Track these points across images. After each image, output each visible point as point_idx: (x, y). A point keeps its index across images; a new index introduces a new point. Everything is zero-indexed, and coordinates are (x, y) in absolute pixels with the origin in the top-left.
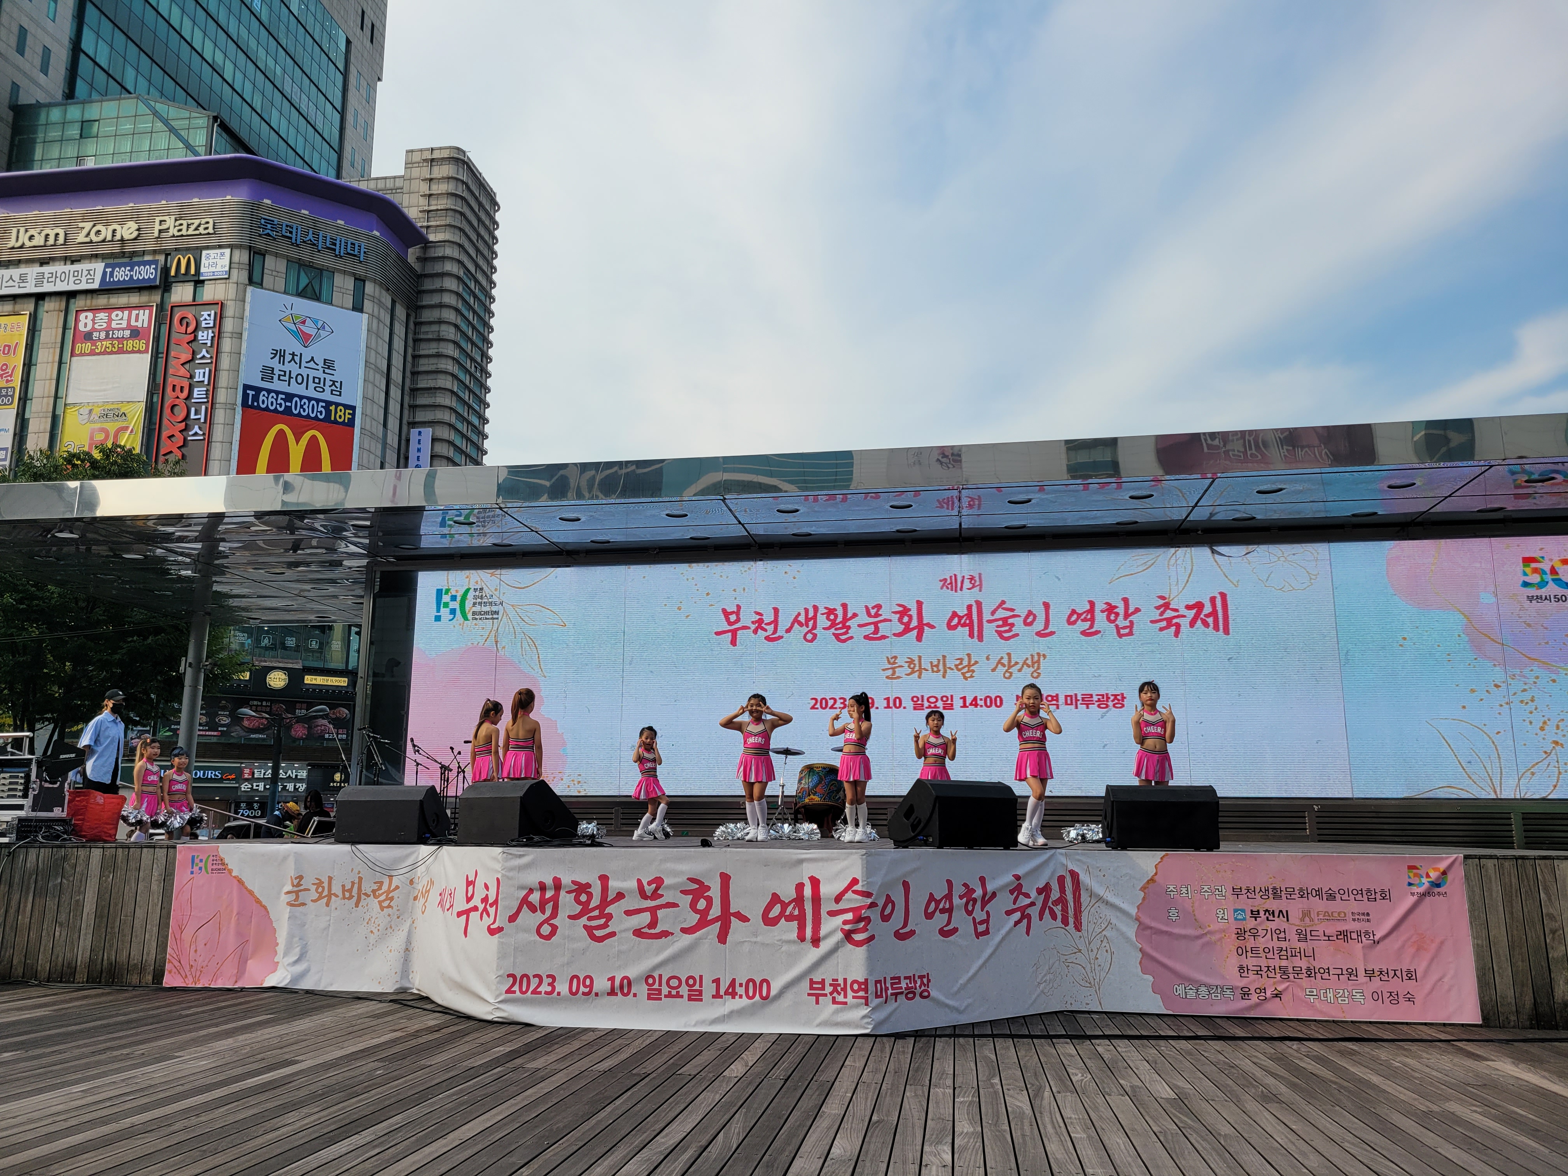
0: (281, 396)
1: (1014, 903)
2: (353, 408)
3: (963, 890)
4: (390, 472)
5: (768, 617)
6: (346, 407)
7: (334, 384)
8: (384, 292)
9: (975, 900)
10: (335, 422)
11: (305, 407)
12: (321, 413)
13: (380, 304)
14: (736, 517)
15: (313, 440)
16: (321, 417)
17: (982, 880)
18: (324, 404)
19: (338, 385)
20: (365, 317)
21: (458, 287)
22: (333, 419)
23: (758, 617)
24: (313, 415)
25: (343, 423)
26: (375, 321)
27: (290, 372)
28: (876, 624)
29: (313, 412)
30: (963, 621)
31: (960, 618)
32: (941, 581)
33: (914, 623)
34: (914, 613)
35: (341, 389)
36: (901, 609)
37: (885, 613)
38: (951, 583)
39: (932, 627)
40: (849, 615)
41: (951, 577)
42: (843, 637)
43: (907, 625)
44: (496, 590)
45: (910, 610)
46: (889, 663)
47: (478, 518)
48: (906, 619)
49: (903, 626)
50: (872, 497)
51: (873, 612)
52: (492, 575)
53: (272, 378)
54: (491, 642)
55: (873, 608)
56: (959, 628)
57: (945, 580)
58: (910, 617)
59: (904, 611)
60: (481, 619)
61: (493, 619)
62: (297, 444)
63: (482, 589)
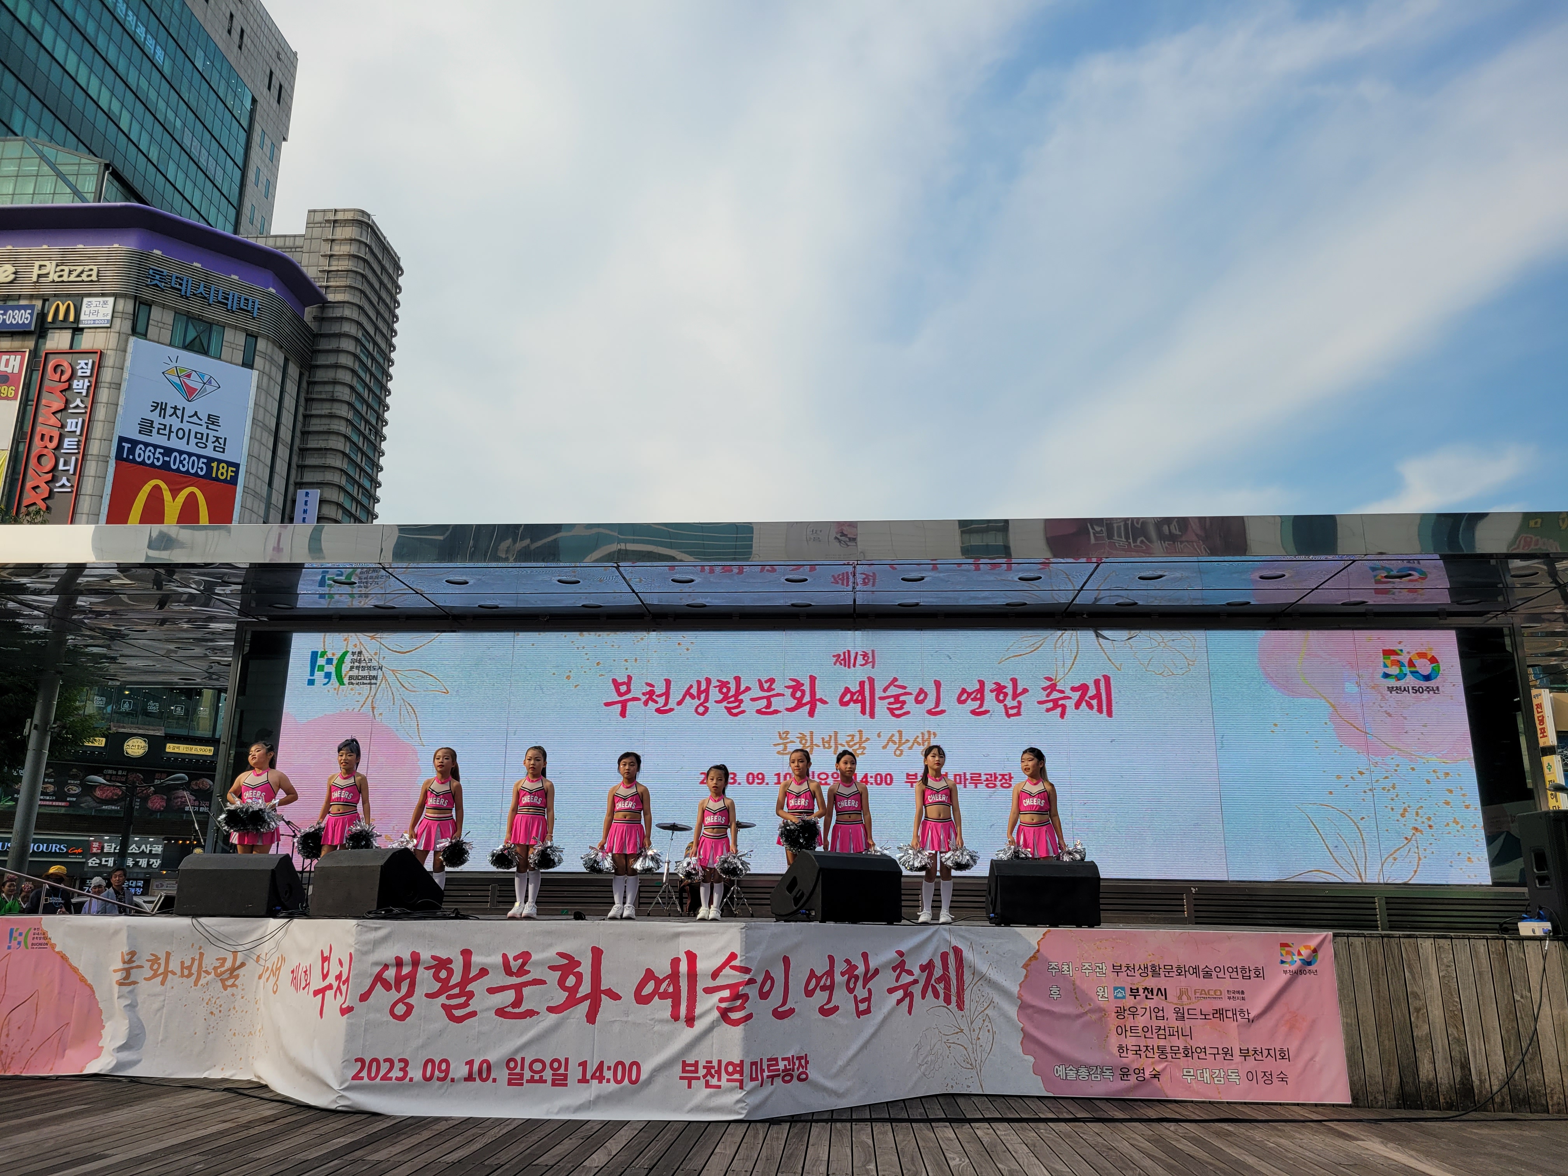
0: (159, 450)
1: (897, 981)
2: (237, 466)
3: (844, 967)
4: (274, 527)
5: (660, 689)
6: (229, 464)
7: (217, 440)
8: (277, 350)
9: (857, 978)
10: (217, 479)
11: (185, 462)
12: (202, 469)
13: (272, 361)
14: (629, 586)
15: (192, 496)
16: (202, 474)
17: (865, 956)
18: (205, 461)
19: (222, 441)
20: (255, 373)
22: (214, 475)
23: (649, 688)
24: (193, 471)
25: (225, 481)
26: (266, 379)
27: (171, 426)
28: (768, 698)
29: (193, 469)
30: (855, 698)
31: (853, 694)
32: (834, 656)
33: (807, 698)
34: (807, 688)
35: (225, 445)
36: (794, 683)
37: (778, 687)
38: (844, 659)
39: (824, 702)
40: (742, 688)
41: (844, 653)
42: (735, 711)
43: (800, 700)
44: (376, 654)
45: (803, 685)
46: (781, 738)
47: (360, 578)
48: (798, 694)
49: (796, 701)
50: (768, 570)
51: (766, 686)
52: (373, 638)
53: (151, 431)
54: (367, 708)
55: (766, 682)
56: (852, 704)
57: (839, 656)
58: (803, 692)
59: (797, 686)
60: (357, 684)
61: (370, 684)
62: (174, 500)
63: (360, 653)
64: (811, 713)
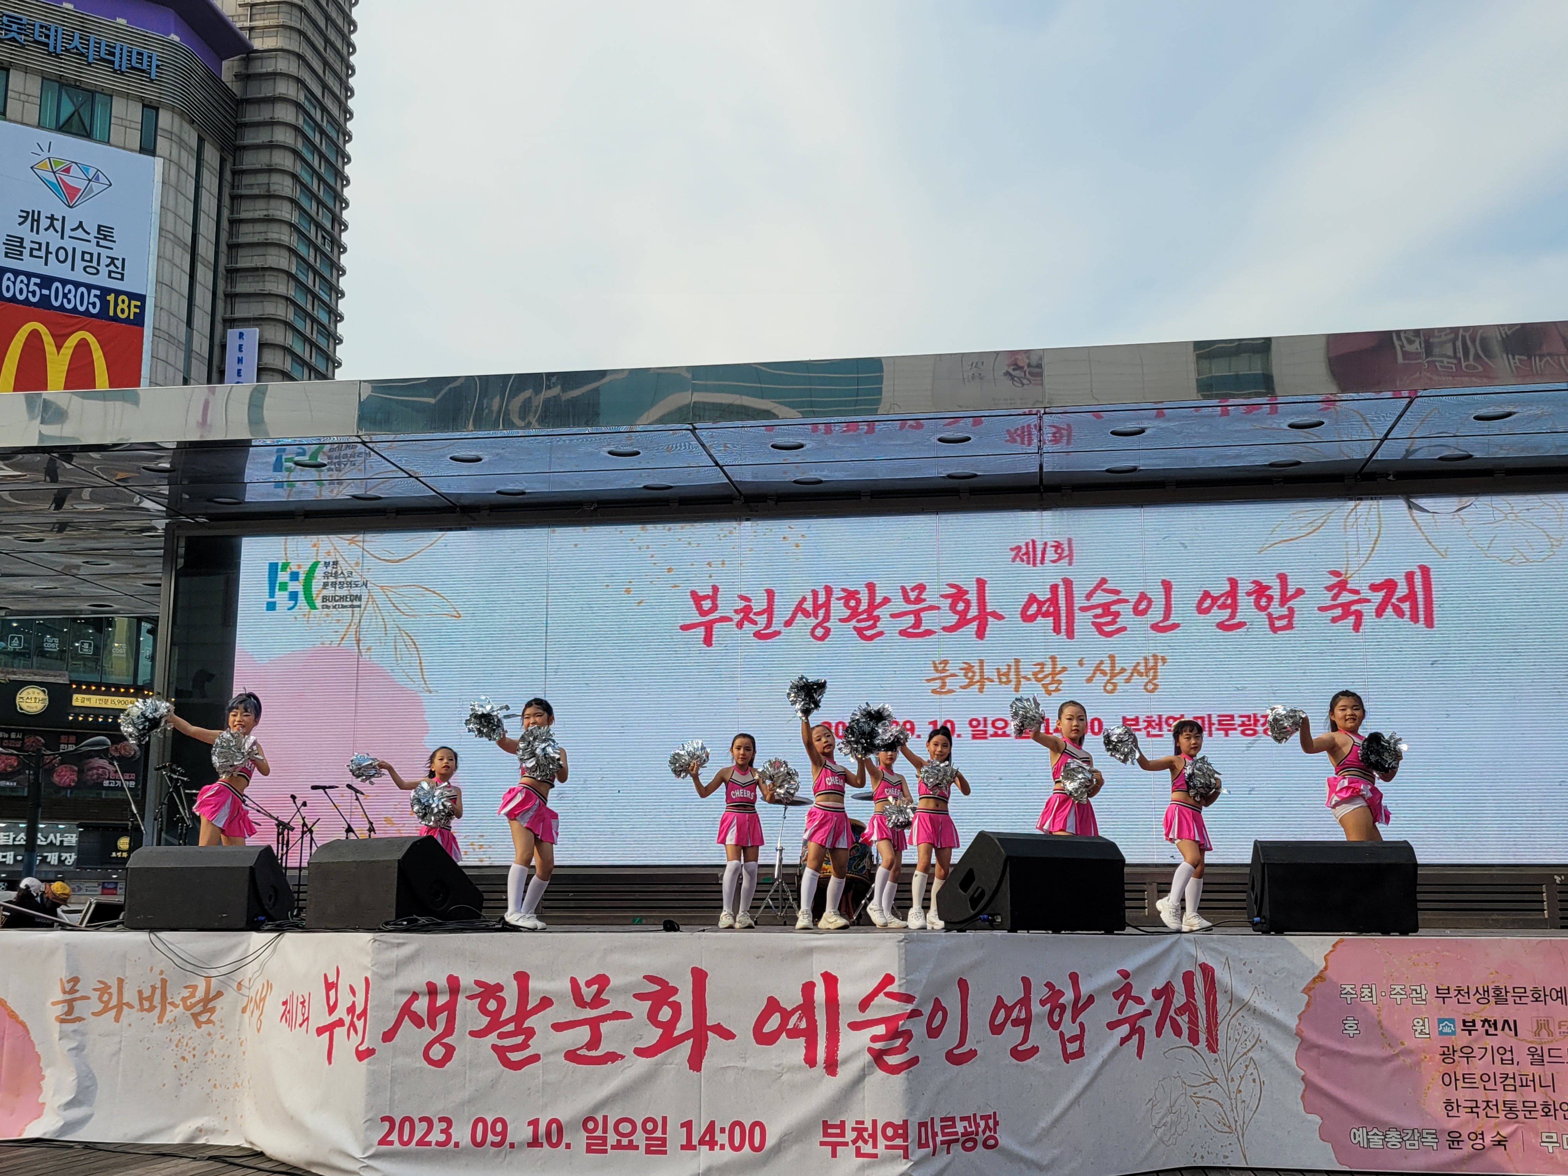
0: (34, 280)
1: (1120, 1011)
2: (142, 298)
3: (1044, 992)
4: (199, 390)
5: (759, 603)
6: (132, 296)
7: (112, 262)
8: (186, 126)
9: (1063, 1008)
10: (115, 318)
11: (71, 296)
12: (94, 304)
13: (182, 143)
14: (710, 456)
15: (83, 345)
16: (94, 311)
17: (1073, 976)
18: (98, 293)
19: (119, 263)
20: (159, 161)
21: (297, 120)
22: (111, 314)
23: (744, 603)
24: (82, 309)
25: (127, 320)
26: (173, 169)
27: (48, 244)
28: (917, 614)
29: (82, 304)
30: (1044, 609)
31: (1041, 604)
32: (1012, 549)
33: (973, 612)
34: (972, 596)
35: (123, 269)
36: (953, 591)
37: (930, 597)
38: (1027, 553)
39: (1000, 617)
40: (878, 600)
41: (1027, 544)
42: (869, 633)
43: (963, 614)
44: (357, 564)
45: (966, 592)
46: (937, 670)
47: (329, 457)
48: (961, 606)
49: (957, 617)
50: (911, 426)
51: (913, 595)
52: (352, 542)
53: (21, 253)
54: (349, 642)
55: (913, 590)
56: (1039, 618)
57: (1019, 548)
58: (968, 603)
59: (958, 595)
60: (334, 607)
61: (352, 606)
62: (58, 353)
63: (336, 563)
64: (981, 633)
